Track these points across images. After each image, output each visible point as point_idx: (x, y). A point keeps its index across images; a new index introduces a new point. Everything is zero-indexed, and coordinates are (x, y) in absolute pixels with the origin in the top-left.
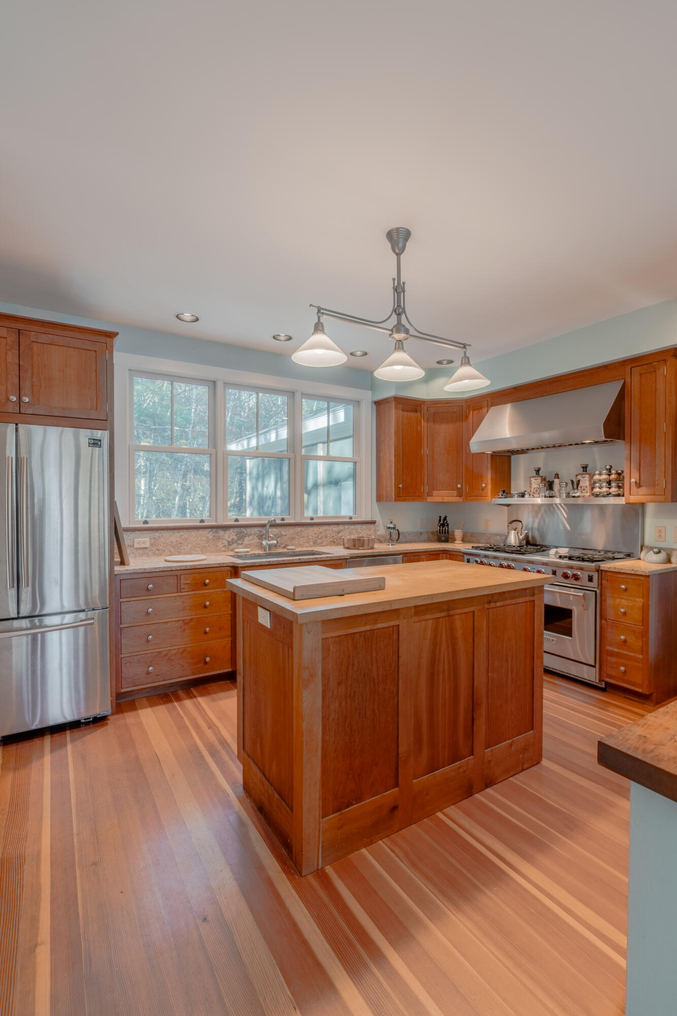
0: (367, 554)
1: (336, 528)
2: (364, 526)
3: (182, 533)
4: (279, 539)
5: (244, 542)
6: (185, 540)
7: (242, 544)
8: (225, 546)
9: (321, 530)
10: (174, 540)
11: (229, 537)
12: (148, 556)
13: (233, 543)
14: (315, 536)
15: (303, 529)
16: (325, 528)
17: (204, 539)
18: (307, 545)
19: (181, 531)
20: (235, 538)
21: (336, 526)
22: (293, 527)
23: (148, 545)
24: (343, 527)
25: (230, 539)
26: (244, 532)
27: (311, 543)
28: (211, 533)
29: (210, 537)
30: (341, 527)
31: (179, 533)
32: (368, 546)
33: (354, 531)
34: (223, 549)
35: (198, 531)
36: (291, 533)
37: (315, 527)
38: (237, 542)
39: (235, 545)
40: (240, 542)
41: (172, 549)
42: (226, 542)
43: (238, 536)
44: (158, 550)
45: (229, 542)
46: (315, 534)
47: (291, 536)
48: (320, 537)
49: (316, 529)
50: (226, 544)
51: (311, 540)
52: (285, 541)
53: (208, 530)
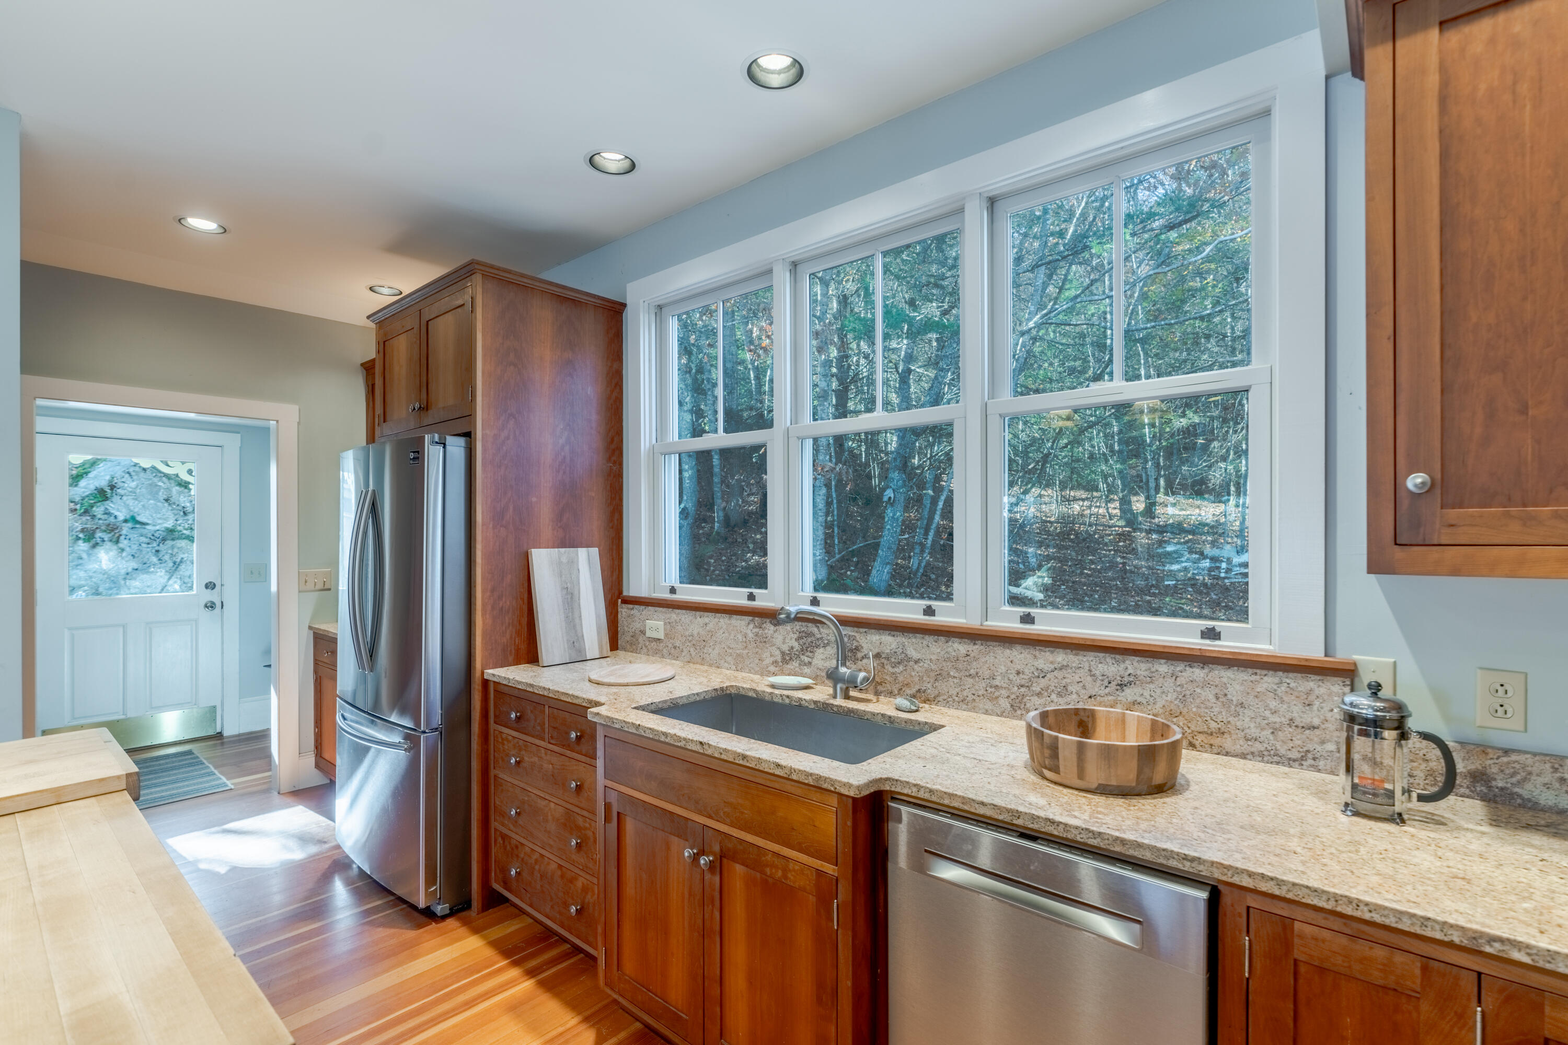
0: (981, 810)
1: (1110, 667)
2: (1269, 680)
3: (706, 620)
4: (901, 668)
5: (815, 662)
6: (710, 634)
7: (810, 663)
8: (775, 663)
9: (1040, 663)
10: (695, 633)
11: (784, 643)
12: (663, 657)
13: (791, 659)
14: (1018, 680)
15: (975, 649)
16: (1061, 657)
17: (740, 637)
18: (989, 706)
19: (706, 614)
20: (796, 645)
21: (1109, 658)
22: (942, 638)
23: (661, 635)
24: (1144, 666)
25: (785, 648)
26: (814, 635)
27: (1005, 704)
28: (751, 626)
29: (751, 635)
30: (1134, 666)
31: (702, 619)
32: (1081, 774)
33: (1208, 694)
34: (772, 668)
35: (730, 618)
36: (934, 657)
37: (1018, 647)
38: (798, 656)
39: (795, 664)
40: (806, 659)
41: (692, 650)
42: (778, 653)
43: (801, 642)
44: (675, 647)
45: (783, 653)
46: (1018, 673)
47: (933, 667)
48: (1036, 689)
49: (1020, 657)
50: (779, 658)
51: (1004, 692)
52: (917, 679)
53: (748, 619)
